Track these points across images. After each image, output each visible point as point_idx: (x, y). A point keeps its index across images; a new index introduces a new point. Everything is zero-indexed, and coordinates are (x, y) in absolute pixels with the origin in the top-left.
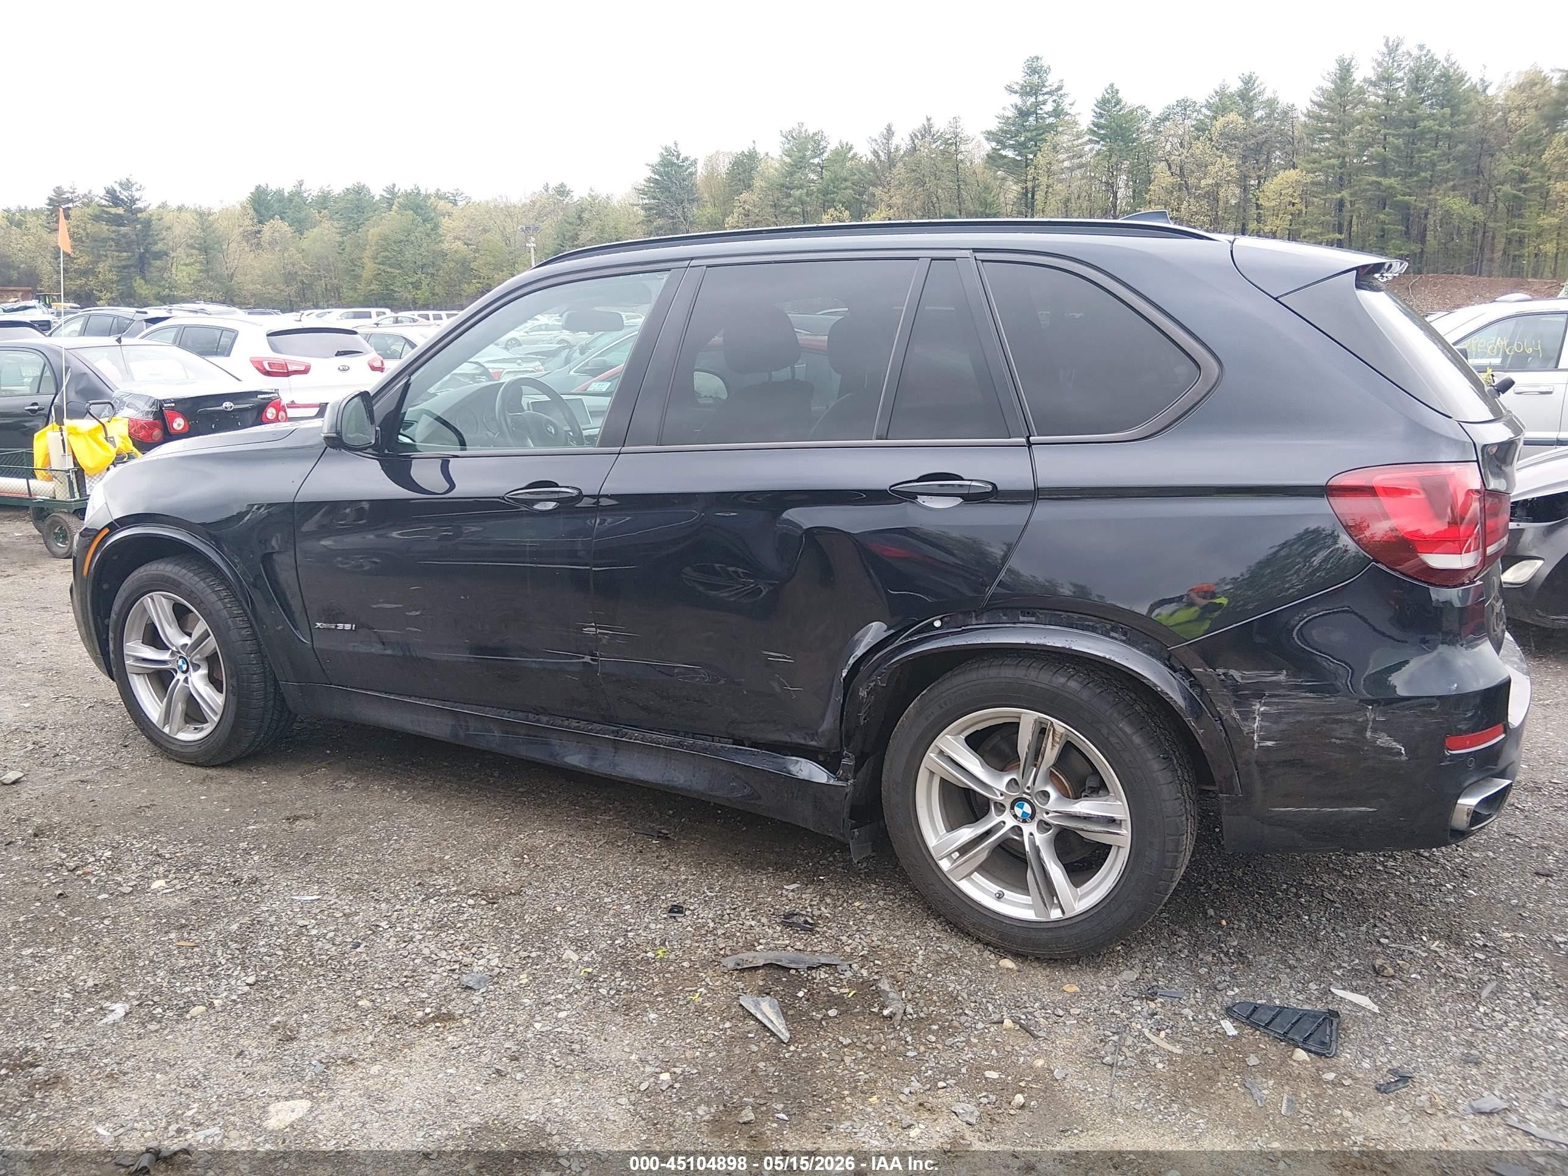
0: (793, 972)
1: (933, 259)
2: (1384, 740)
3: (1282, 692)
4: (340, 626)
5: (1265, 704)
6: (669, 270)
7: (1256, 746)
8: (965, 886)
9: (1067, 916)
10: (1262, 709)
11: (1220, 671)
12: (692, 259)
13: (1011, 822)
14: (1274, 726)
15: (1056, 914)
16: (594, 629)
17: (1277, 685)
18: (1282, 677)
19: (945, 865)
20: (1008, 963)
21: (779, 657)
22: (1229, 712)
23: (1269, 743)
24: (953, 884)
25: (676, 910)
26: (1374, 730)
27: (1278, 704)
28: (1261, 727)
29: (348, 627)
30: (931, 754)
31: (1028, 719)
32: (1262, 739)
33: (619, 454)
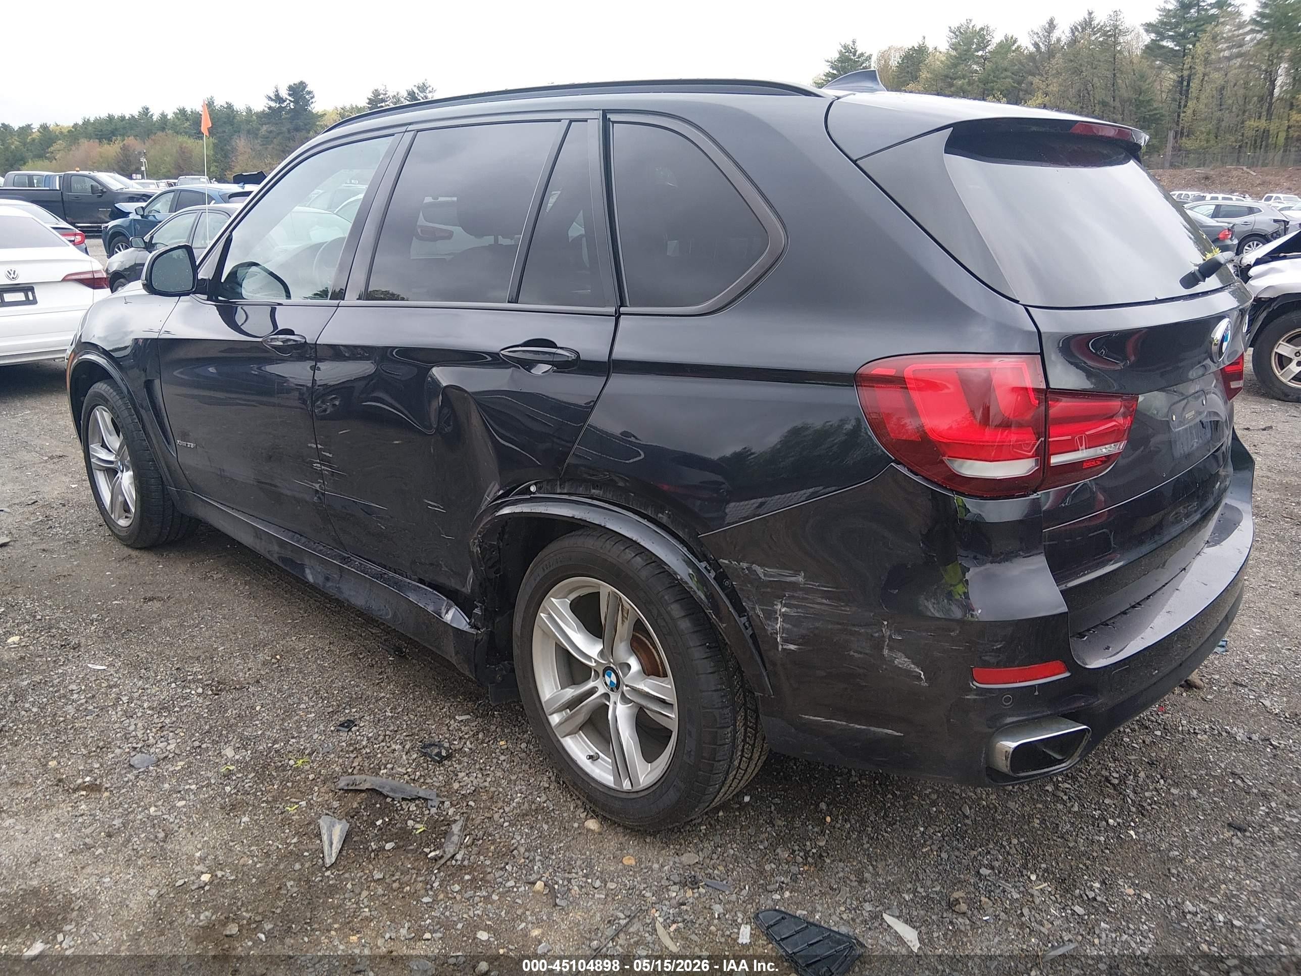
0: (389, 800)
1: (571, 121)
2: (902, 661)
3: (799, 594)
4: (189, 445)
5: (785, 605)
6: (393, 135)
7: (780, 647)
8: (567, 743)
9: (636, 789)
10: (783, 610)
11: (744, 565)
12: (410, 124)
13: (602, 690)
14: (795, 629)
15: (626, 785)
16: (319, 465)
17: (794, 586)
18: (800, 579)
19: (553, 720)
20: (592, 824)
21: (436, 507)
22: (754, 609)
23: (792, 647)
24: (559, 741)
25: (348, 725)
26: (891, 649)
27: (797, 607)
28: (784, 629)
29: (192, 445)
30: (542, 614)
31: (606, 592)
32: (786, 641)
33: (338, 306)
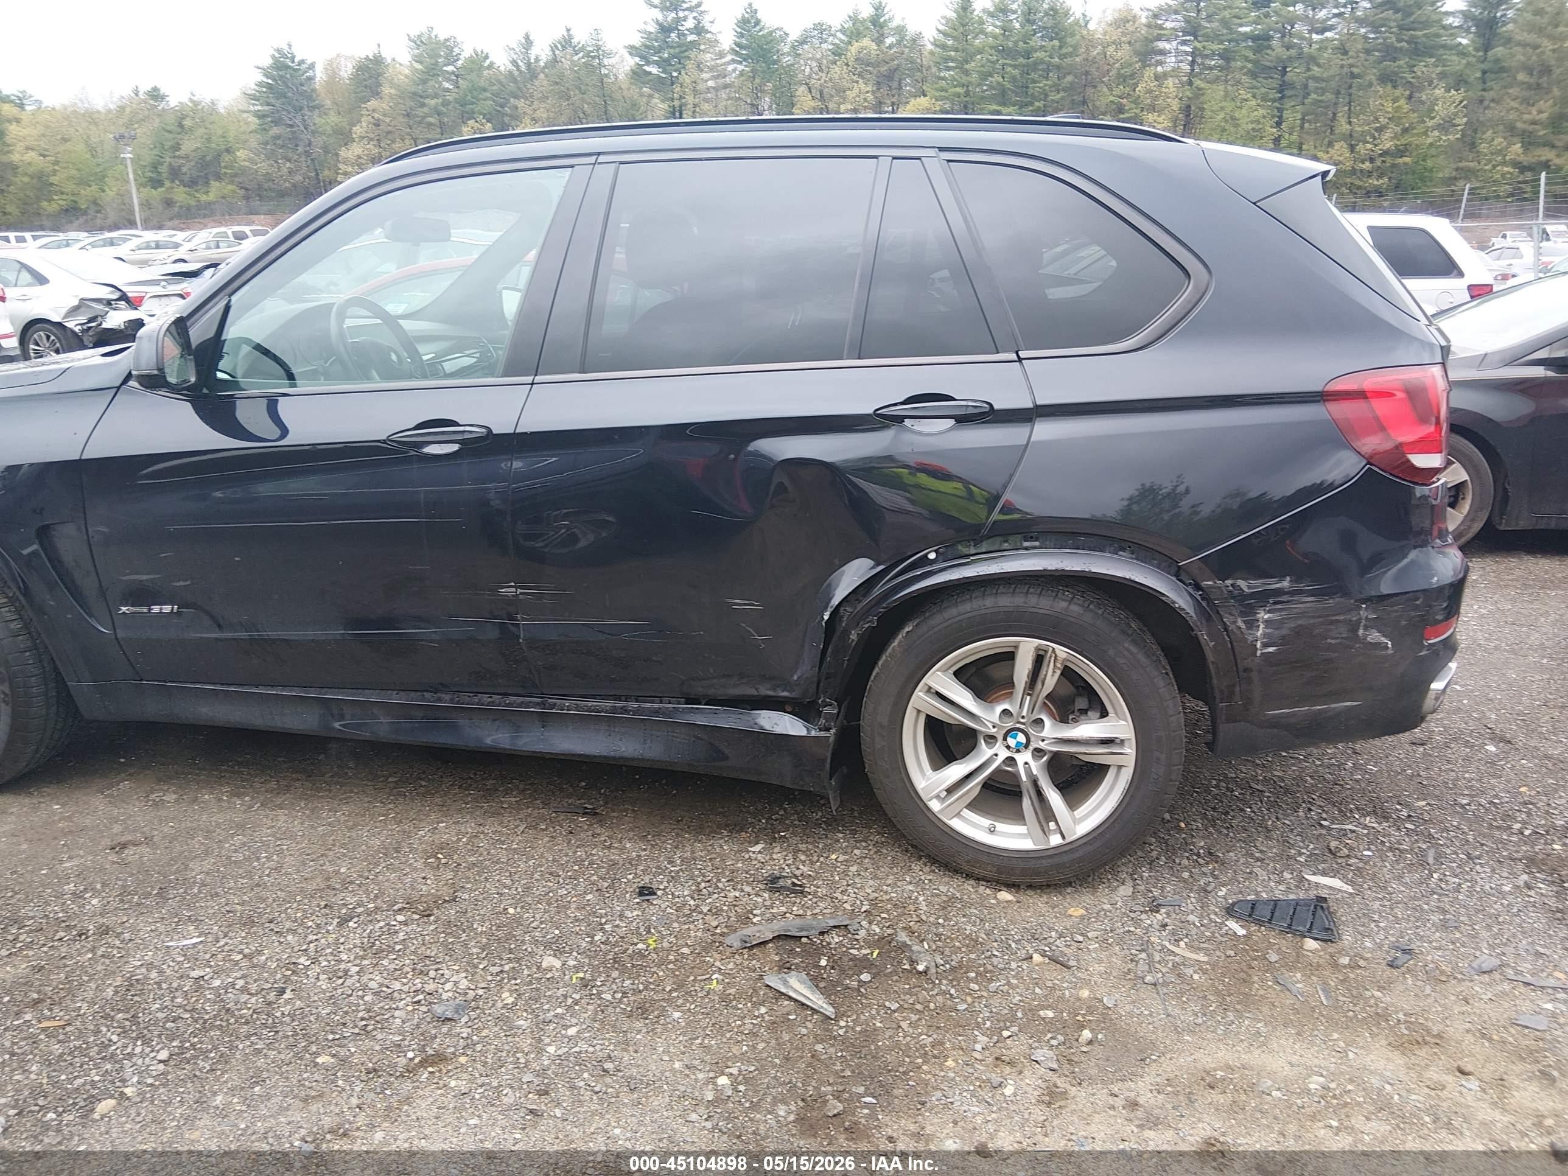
2: (1374, 636)
3: (1285, 598)
4: (156, 609)
5: (1269, 612)
6: (572, 166)
7: (1259, 653)
8: (956, 824)
9: (1068, 840)
10: (1266, 617)
11: (1229, 582)
12: (599, 154)
13: (1004, 754)
14: (1276, 632)
15: (1055, 840)
16: (514, 590)
17: (1279, 592)
18: (1286, 584)
19: (935, 806)
20: (1005, 895)
21: (745, 605)
22: (1235, 622)
23: (1271, 649)
24: (945, 824)
25: (646, 892)
26: (1366, 628)
27: (1280, 610)
28: (1265, 635)
29: (167, 609)
30: (919, 694)
31: (1027, 648)
32: (1265, 645)
33: (532, 384)
